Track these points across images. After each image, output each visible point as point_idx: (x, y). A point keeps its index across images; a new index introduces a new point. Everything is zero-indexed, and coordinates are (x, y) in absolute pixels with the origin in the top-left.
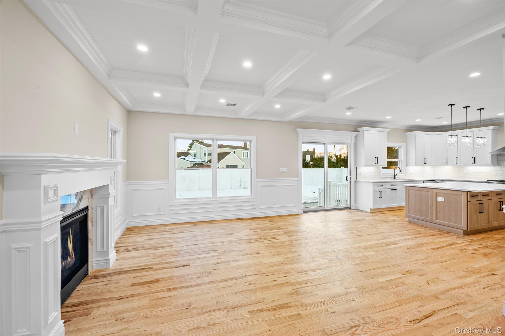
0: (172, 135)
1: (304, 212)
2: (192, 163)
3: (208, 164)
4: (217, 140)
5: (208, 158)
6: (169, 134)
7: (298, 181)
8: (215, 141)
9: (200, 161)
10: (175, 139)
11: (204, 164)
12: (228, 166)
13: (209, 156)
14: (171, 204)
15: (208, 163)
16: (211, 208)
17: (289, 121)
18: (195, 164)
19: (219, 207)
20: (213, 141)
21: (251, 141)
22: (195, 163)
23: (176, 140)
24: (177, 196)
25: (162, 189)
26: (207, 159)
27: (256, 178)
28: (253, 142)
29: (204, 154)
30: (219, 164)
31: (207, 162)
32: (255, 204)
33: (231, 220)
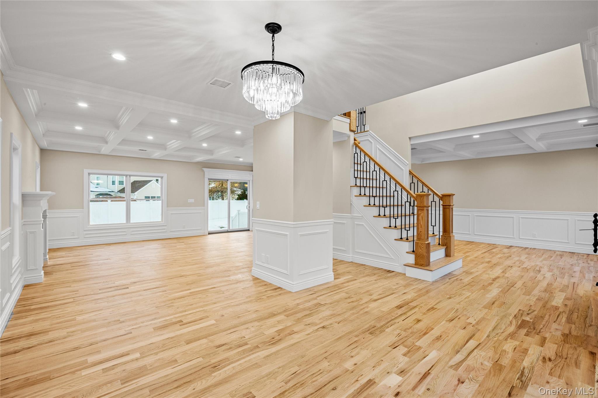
0: (86, 171)
1: (209, 234)
2: (93, 194)
3: (119, 195)
4: (130, 176)
5: (118, 186)
6: (83, 170)
7: (204, 209)
8: (128, 177)
9: (106, 191)
10: (89, 174)
11: (112, 196)
12: (147, 198)
13: (119, 184)
14: (85, 229)
15: (119, 193)
16: (125, 232)
17: (197, 162)
18: (98, 195)
19: (133, 231)
20: (127, 177)
21: (162, 177)
22: (99, 193)
23: (90, 176)
24: (92, 223)
25: (77, 217)
26: (116, 189)
27: (166, 206)
28: (164, 177)
29: (113, 181)
30: (135, 195)
31: (117, 193)
32: (166, 228)
33: (143, 241)
